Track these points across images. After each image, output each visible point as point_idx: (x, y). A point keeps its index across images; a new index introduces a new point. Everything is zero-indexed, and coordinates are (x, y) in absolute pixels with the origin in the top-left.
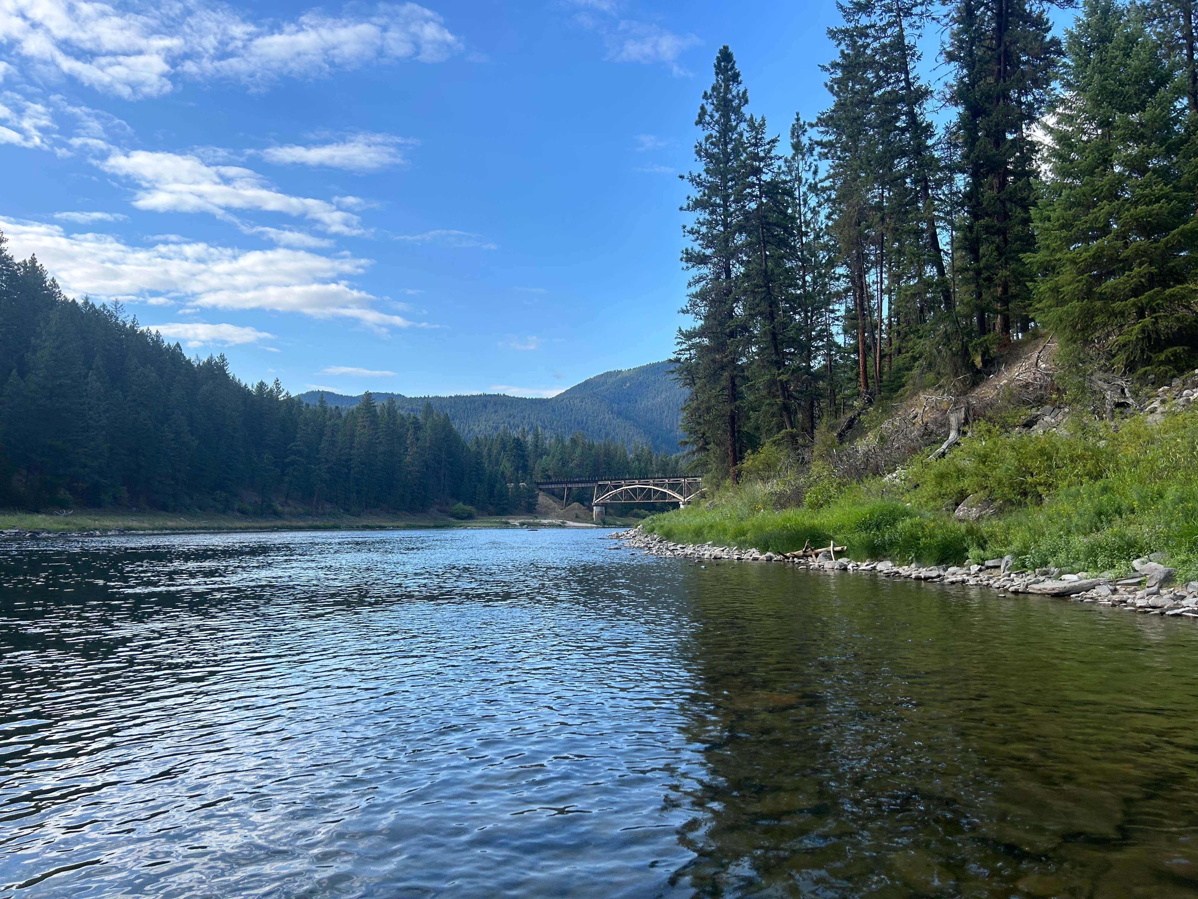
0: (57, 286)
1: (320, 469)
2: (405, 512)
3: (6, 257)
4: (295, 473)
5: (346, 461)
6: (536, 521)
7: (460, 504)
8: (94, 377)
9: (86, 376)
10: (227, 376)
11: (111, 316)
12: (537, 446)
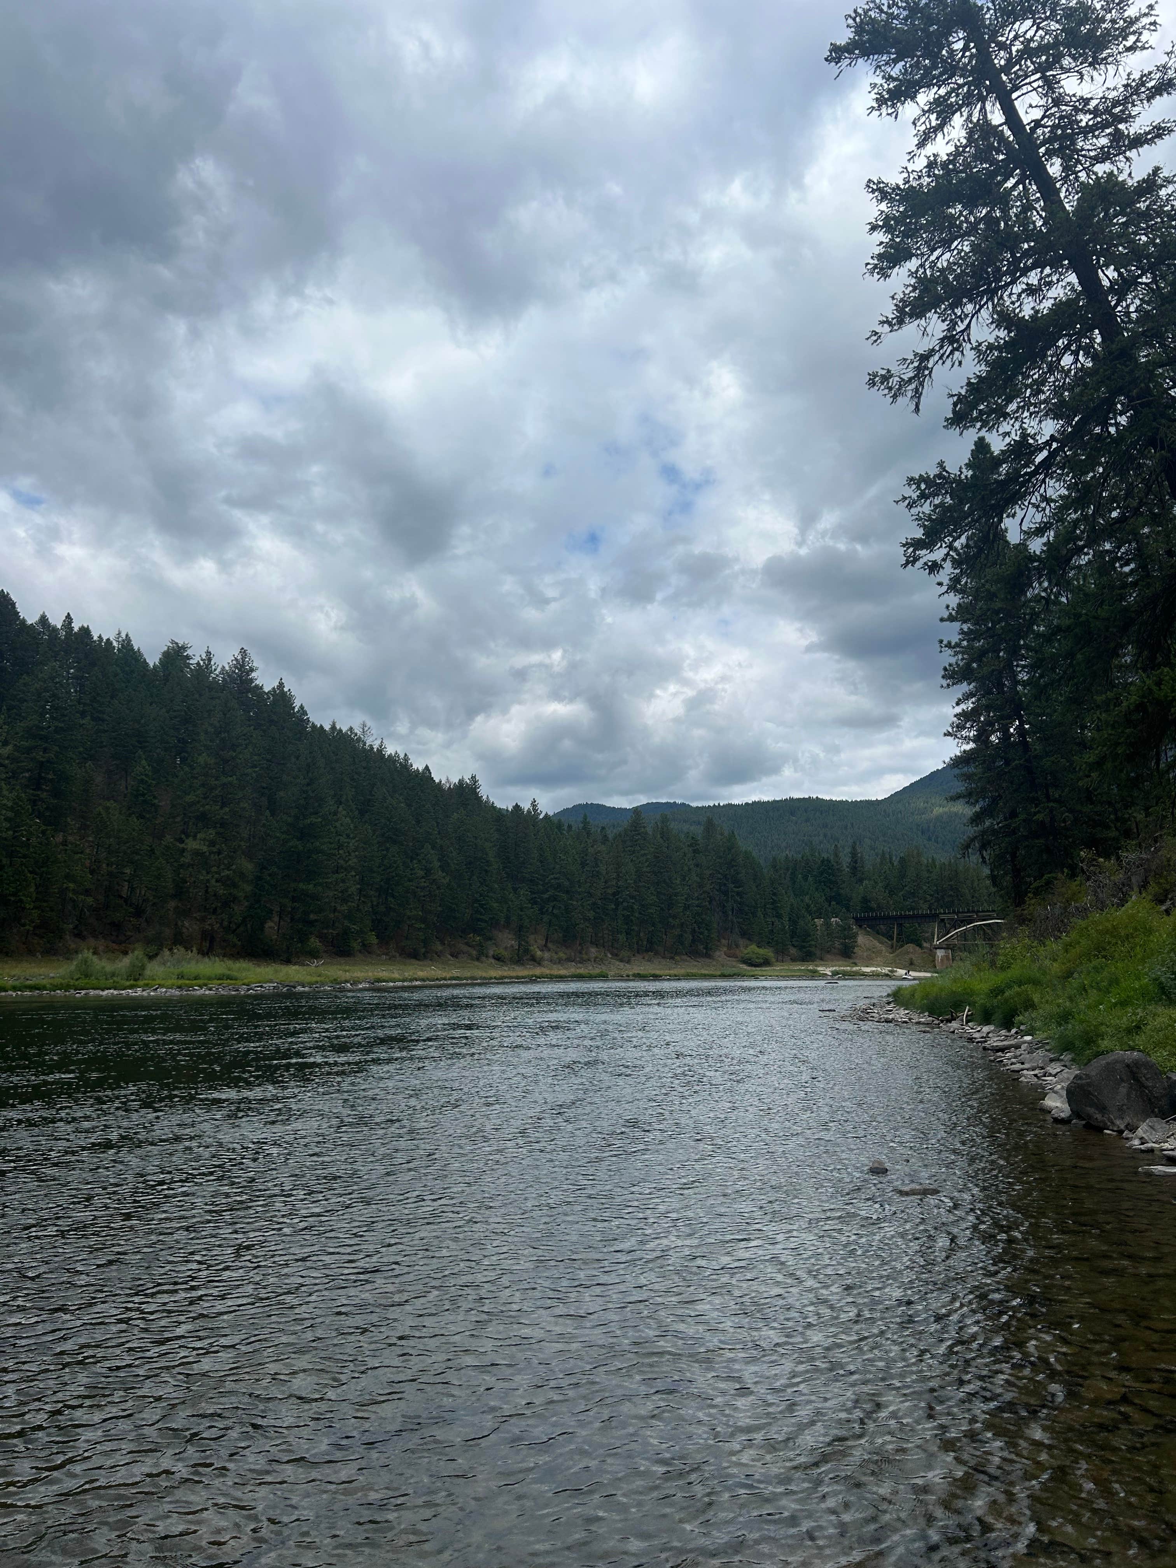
0: (305, 713)
1: (583, 906)
2: (685, 957)
3: (257, 686)
4: (555, 911)
5: (614, 894)
6: (854, 969)
7: (754, 947)
8: (344, 812)
9: (335, 813)
10: (478, 799)
11: (359, 739)
12: (855, 868)
